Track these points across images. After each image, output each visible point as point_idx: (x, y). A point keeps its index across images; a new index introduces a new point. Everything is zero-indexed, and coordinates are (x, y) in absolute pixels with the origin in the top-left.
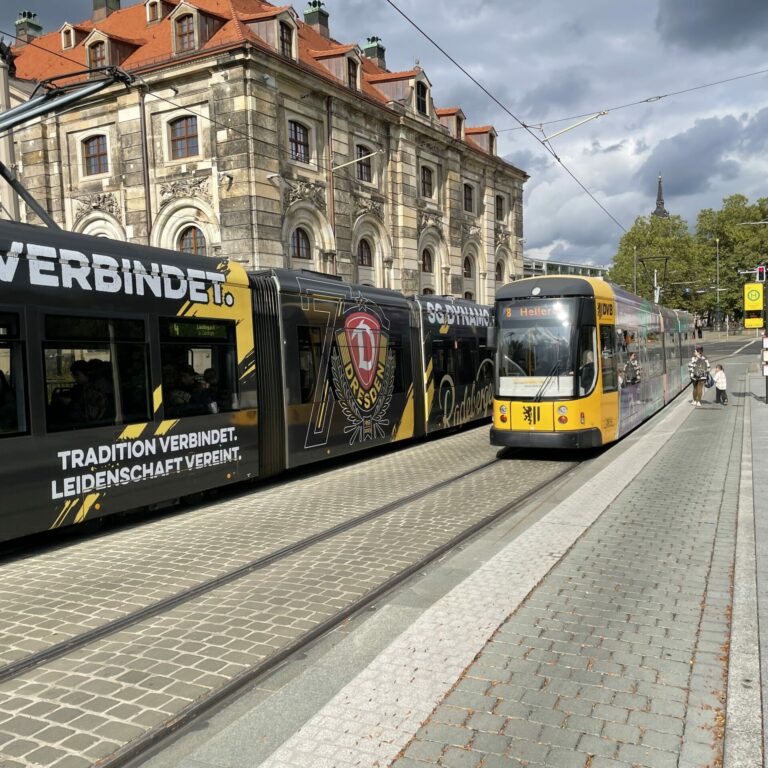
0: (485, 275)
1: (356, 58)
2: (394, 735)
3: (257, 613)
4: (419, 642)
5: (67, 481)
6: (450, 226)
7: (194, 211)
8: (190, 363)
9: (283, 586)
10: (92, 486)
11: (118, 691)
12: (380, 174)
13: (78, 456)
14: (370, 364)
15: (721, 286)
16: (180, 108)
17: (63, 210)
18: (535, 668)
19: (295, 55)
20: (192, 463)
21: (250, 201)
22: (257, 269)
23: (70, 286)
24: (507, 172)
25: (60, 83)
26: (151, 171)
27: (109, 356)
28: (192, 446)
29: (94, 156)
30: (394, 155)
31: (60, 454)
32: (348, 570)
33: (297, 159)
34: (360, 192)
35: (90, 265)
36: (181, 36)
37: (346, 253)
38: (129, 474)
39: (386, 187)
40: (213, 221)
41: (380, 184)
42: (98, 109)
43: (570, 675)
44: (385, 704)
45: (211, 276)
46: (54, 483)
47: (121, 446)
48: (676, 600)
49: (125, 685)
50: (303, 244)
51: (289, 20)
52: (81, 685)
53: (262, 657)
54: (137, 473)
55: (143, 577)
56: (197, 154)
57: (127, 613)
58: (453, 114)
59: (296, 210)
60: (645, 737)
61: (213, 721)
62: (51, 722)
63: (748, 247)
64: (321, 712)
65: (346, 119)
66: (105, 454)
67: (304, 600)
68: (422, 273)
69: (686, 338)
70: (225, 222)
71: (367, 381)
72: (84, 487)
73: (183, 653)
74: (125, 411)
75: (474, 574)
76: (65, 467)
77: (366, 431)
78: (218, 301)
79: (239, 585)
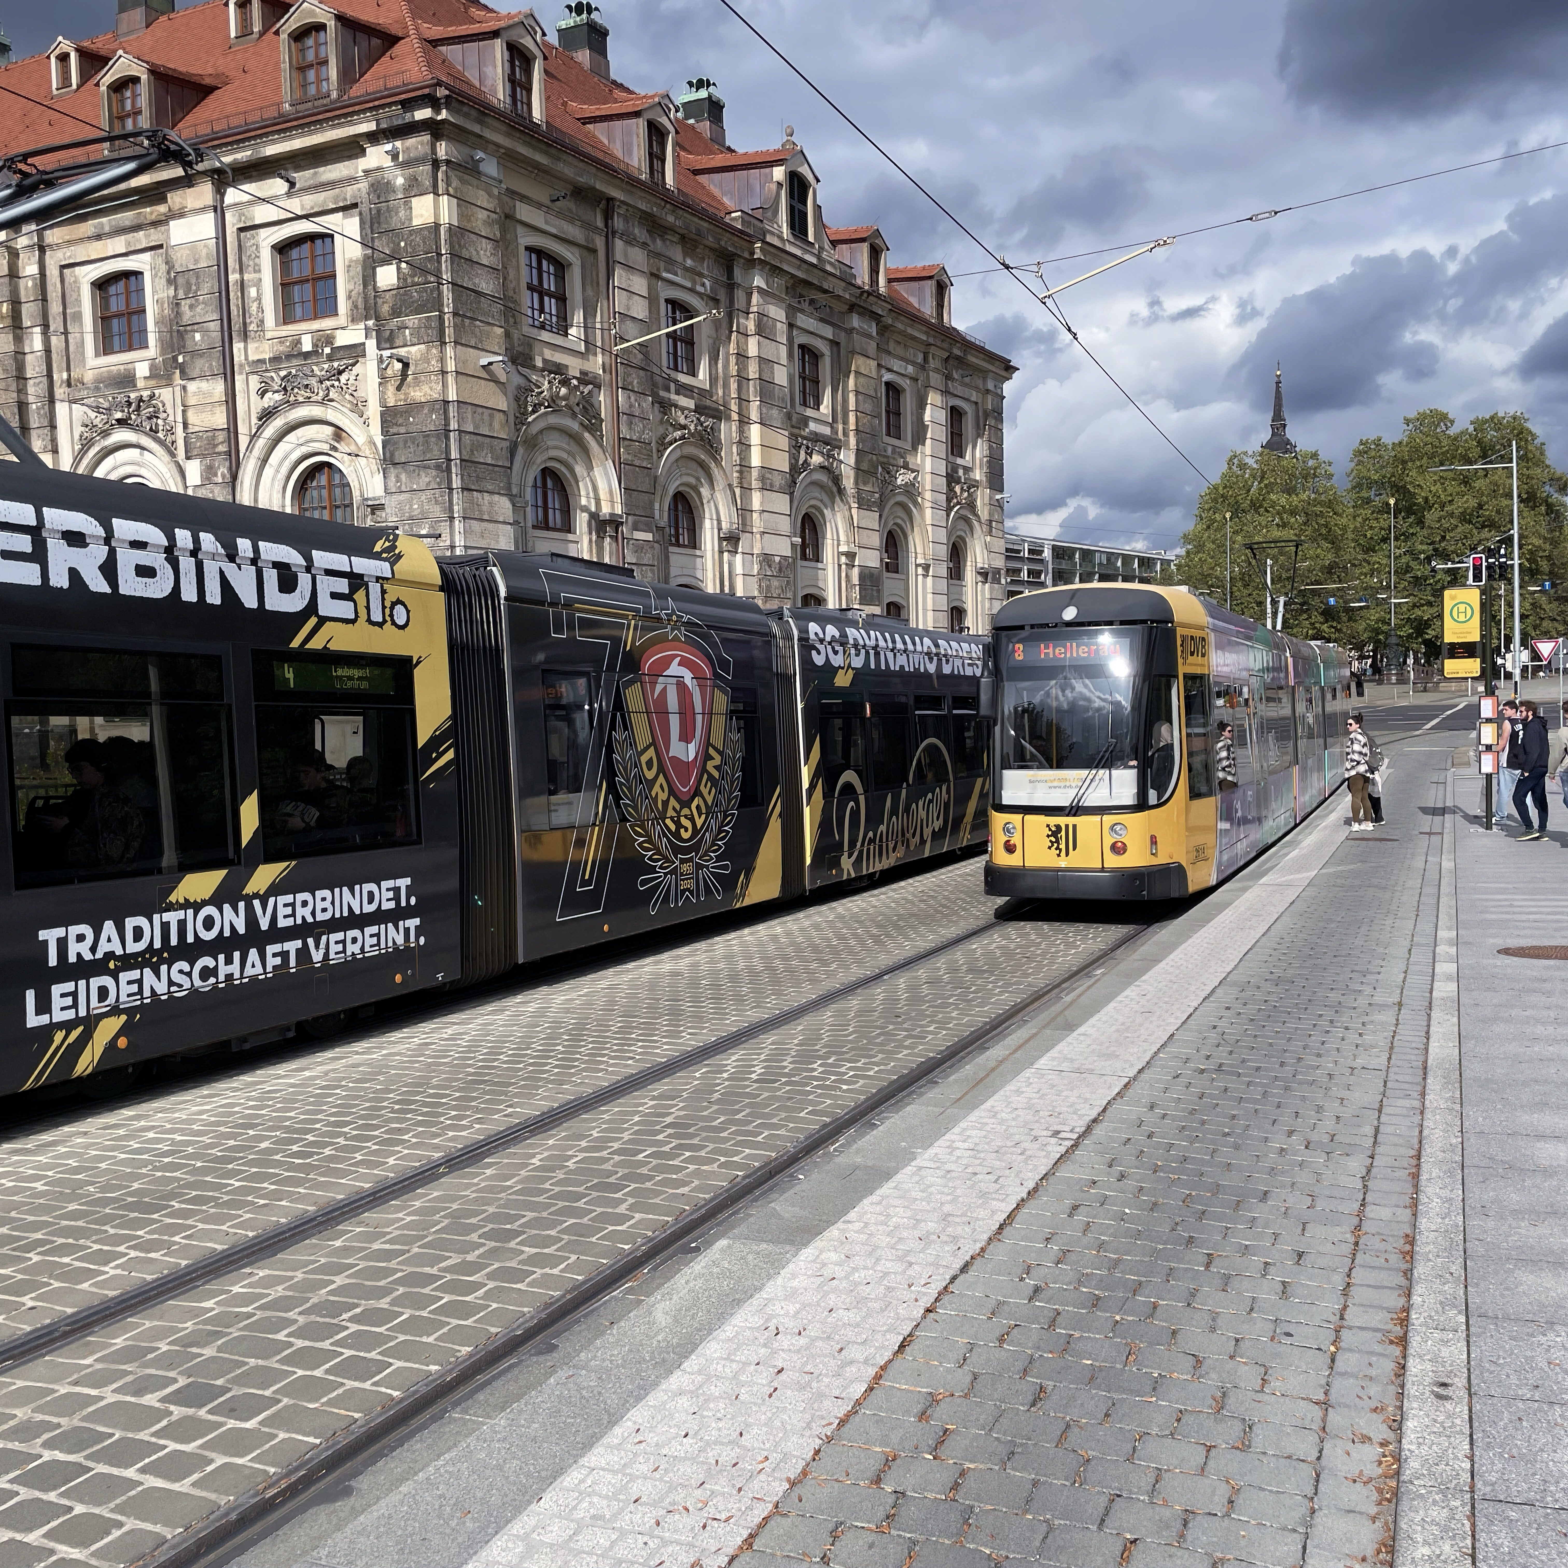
0: (926, 568)
1: (664, 120)
2: (734, 1505)
3: (455, 1259)
4: (787, 1314)
5: (57, 990)
6: (858, 469)
7: (329, 430)
8: (318, 746)
9: (508, 1204)
10: (111, 999)
11: (164, 1423)
12: (714, 359)
13: (81, 938)
14: (692, 748)
15: (1399, 593)
16: (298, 218)
17: (53, 427)
18: (1020, 1365)
19: (537, 114)
20: (322, 952)
21: (446, 412)
22: (458, 552)
23: (66, 585)
24: (972, 359)
25: (44, 162)
26: (238, 346)
27: (147, 729)
28: (320, 917)
29: (119, 315)
30: (742, 321)
31: (43, 935)
32: (644, 1171)
33: (542, 327)
34: (674, 397)
35: (108, 539)
36: (302, 69)
37: (644, 520)
38: (189, 974)
39: (726, 386)
40: (367, 451)
41: (713, 379)
42: (126, 217)
43: (1092, 1378)
44: (716, 1443)
45: (362, 565)
46: (30, 996)
47: (172, 917)
48: (1304, 1224)
49: (177, 1411)
50: (554, 501)
51: (527, 42)
52: (85, 1412)
53: (466, 1350)
54: (206, 973)
55: (219, 1187)
56: (333, 312)
57: (184, 1263)
58: (862, 240)
59: (541, 432)
60: (1239, 1501)
61: (363, 1483)
62: (22, 1490)
63: (1452, 515)
64: (584, 1461)
65: (644, 245)
66: (138, 934)
67: (553, 1233)
68: (800, 563)
69: (1334, 697)
70: (392, 455)
71: (685, 784)
72: (94, 1002)
73: (300, 1343)
74: (183, 844)
75: (898, 1177)
76: (53, 961)
77: (684, 885)
78: (377, 617)
79: (418, 1204)
